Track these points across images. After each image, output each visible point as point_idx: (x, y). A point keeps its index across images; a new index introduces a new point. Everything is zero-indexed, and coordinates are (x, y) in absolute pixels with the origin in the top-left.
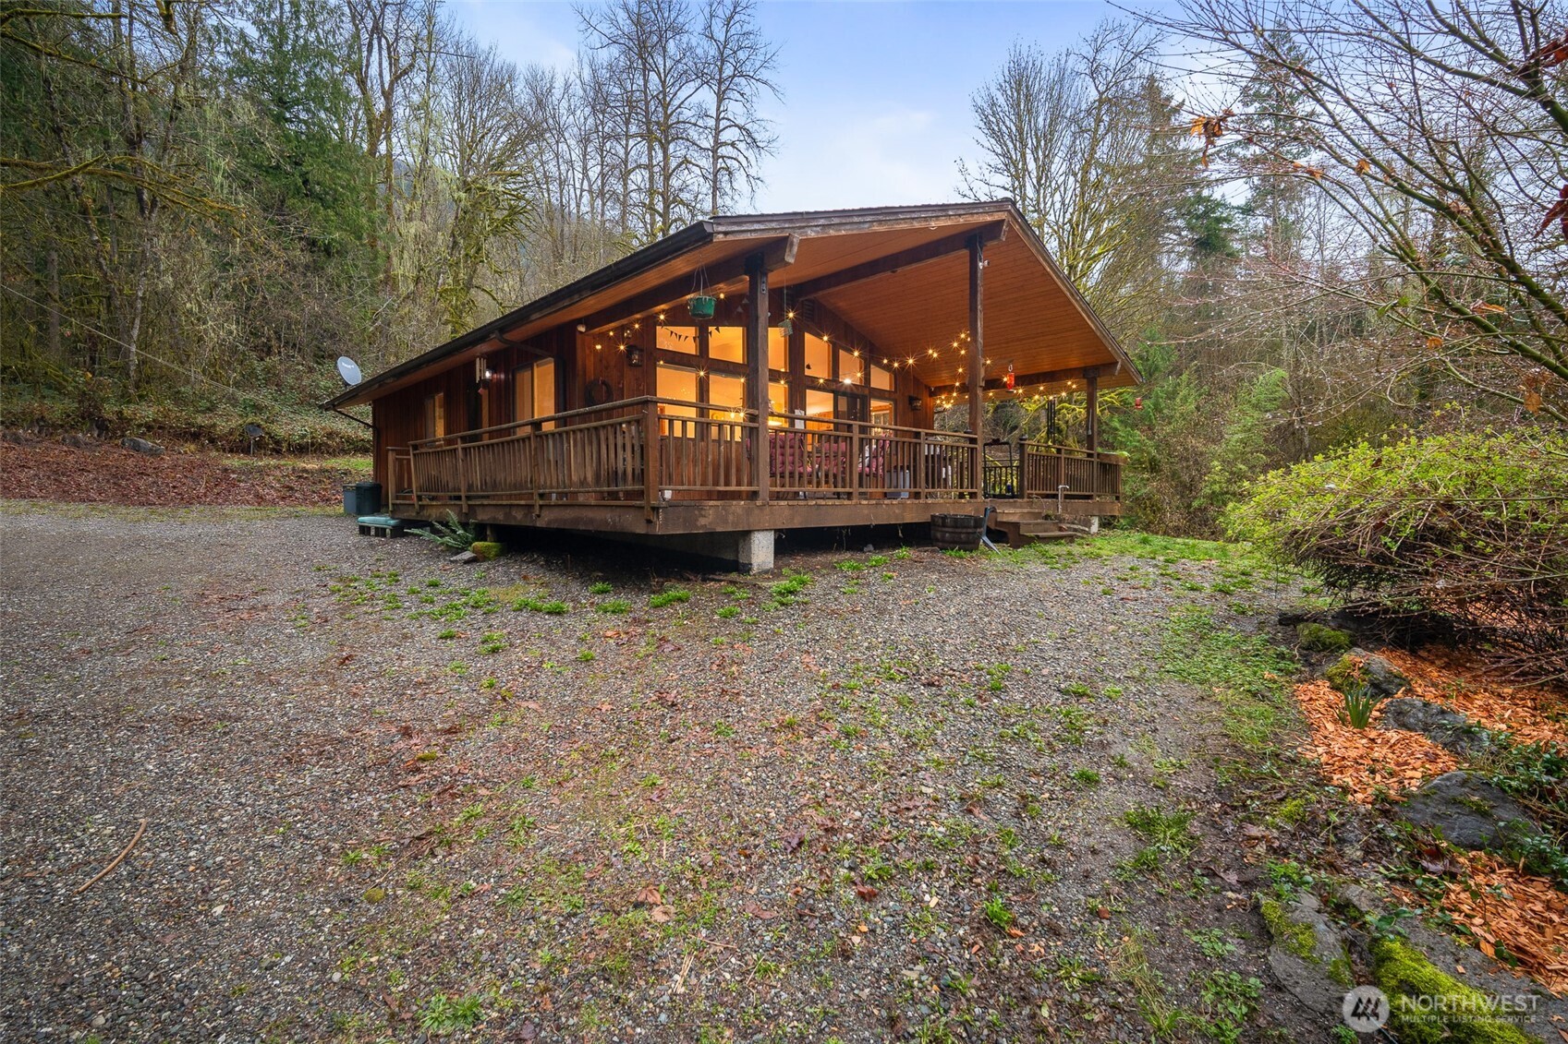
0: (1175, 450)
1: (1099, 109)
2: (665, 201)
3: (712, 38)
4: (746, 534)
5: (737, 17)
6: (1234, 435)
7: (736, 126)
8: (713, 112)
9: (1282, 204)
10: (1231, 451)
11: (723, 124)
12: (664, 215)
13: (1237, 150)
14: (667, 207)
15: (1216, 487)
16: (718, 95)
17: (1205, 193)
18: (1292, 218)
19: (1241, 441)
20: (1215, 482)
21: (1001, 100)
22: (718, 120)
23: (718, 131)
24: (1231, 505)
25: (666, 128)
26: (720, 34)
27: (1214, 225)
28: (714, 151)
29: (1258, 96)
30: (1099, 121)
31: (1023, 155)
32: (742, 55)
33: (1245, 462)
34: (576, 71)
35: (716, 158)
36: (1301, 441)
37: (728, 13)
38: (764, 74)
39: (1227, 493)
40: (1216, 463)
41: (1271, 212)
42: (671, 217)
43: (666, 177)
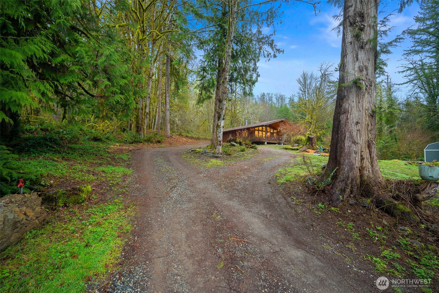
1: (322, 77)
14: (236, 95)
42: (237, 97)
43: (236, 89)
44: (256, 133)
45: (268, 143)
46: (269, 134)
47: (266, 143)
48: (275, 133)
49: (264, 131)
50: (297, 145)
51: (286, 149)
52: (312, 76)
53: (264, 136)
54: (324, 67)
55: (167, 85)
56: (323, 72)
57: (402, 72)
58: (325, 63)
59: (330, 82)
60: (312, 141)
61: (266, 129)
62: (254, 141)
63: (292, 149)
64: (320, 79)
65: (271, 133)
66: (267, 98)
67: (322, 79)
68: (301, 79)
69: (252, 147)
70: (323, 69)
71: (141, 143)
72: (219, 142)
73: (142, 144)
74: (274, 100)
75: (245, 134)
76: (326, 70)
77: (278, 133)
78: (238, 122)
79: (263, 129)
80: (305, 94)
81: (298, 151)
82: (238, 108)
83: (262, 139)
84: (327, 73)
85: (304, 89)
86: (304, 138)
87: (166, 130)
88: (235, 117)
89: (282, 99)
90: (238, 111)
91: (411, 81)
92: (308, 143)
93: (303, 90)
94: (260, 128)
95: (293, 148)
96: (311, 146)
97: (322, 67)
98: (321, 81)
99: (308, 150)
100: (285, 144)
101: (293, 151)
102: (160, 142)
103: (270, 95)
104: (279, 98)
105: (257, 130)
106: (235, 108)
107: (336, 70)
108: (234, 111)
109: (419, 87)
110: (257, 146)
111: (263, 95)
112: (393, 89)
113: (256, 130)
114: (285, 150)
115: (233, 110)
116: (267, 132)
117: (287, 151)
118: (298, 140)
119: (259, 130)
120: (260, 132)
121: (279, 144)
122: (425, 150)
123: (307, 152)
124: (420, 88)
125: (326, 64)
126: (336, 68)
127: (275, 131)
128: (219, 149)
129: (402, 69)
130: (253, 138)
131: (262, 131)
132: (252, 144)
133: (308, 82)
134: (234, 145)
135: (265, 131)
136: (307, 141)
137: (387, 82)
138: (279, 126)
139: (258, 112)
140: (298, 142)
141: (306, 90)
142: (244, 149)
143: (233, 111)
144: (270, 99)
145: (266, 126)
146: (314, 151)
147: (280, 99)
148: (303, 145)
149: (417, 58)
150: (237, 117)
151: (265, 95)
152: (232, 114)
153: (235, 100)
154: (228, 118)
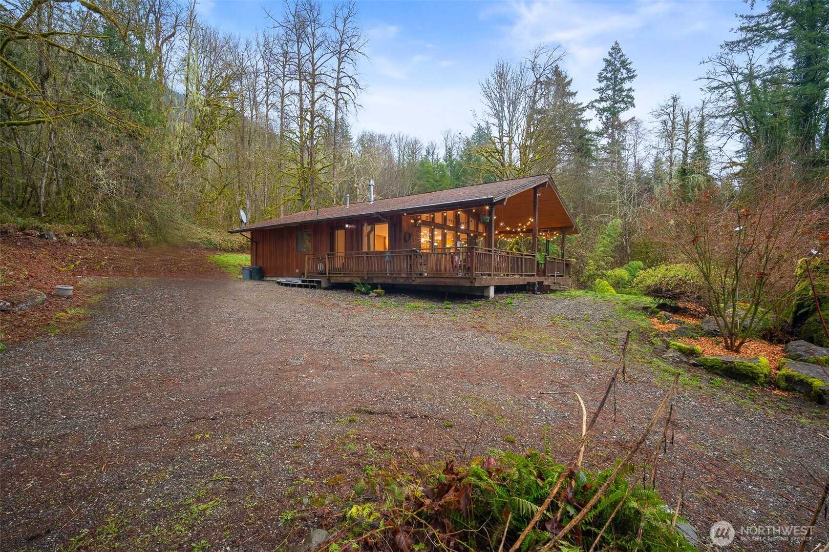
0: (573, 255)
1: (536, 86)
2: (312, 115)
3: (336, 28)
4: (488, 287)
5: (350, 19)
6: (600, 248)
7: (348, 76)
8: (336, 68)
9: (616, 132)
10: (598, 256)
11: (341, 75)
12: (311, 123)
13: (596, 104)
14: (313, 119)
15: (591, 272)
16: (339, 59)
17: (582, 126)
18: (621, 139)
19: (602, 251)
20: (590, 270)
21: (493, 82)
22: (339, 73)
23: (339, 79)
24: (598, 280)
25: (313, 76)
26: (340, 27)
27: (585, 143)
28: (337, 89)
29: (606, 78)
30: (536, 92)
31: (503, 110)
32: (354, 40)
33: (603, 261)
34: (254, 36)
35: (337, 93)
36: (626, 251)
37: (345, 16)
39: (595, 275)
40: (591, 261)
41: (611, 136)
42: (316, 124)
43: (313, 103)
82: (321, 156)
88: (312, 181)
90: (320, 166)
97: (536, 60)
98: (534, 97)
106: (310, 155)
108: (310, 163)
115: (306, 160)
129: (707, 84)
143: (306, 165)
144: (387, 149)
150: (318, 182)
152: (303, 172)
153: (312, 133)
154: (294, 182)
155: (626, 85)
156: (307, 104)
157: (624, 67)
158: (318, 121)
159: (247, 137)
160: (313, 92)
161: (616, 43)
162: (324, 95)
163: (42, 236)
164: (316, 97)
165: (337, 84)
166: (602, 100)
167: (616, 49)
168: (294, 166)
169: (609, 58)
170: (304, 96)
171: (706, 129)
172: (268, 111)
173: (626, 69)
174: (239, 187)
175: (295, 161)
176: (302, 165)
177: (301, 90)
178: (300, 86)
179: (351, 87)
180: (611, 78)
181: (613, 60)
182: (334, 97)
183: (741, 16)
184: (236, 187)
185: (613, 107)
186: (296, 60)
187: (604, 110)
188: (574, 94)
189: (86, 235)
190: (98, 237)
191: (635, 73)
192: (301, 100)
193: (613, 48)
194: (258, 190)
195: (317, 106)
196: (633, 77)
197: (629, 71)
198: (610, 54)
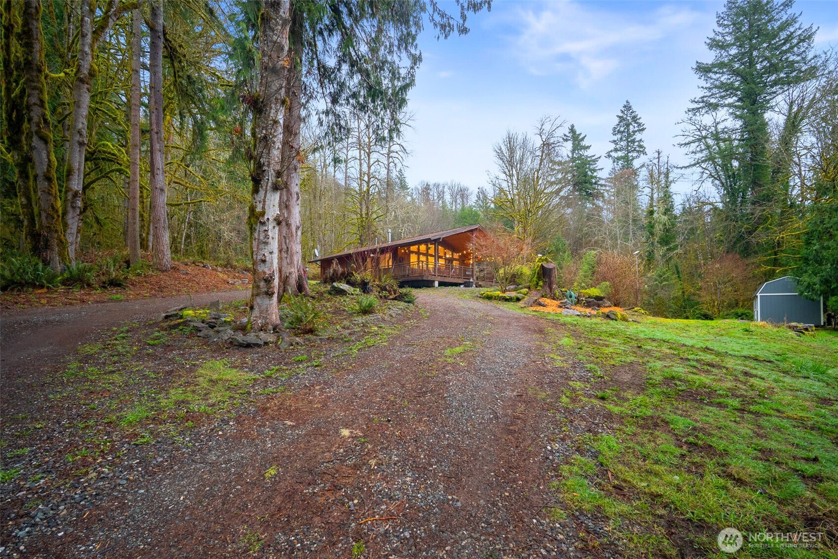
1: (543, 147)
2: (369, 176)
4: (434, 281)
7: (397, 144)
11: (392, 143)
12: (368, 183)
14: (369, 179)
16: (390, 132)
17: (595, 174)
28: (388, 155)
29: (619, 132)
33: (584, 282)
35: (389, 157)
38: (409, 123)
42: (371, 184)
43: (369, 167)
44: (413, 258)
45: (441, 284)
46: (442, 262)
47: (436, 284)
48: (456, 260)
49: (431, 255)
50: (512, 287)
51: (489, 298)
52: (524, 145)
53: (431, 266)
54: (547, 127)
55: (154, 117)
56: (544, 137)
57: (686, 144)
58: (548, 120)
59: (554, 163)
60: (550, 278)
61: (436, 250)
62: (406, 279)
63: (506, 300)
64: (539, 153)
65: (446, 259)
66: (434, 193)
67: (543, 152)
68: (504, 149)
69: (400, 298)
70: (544, 132)
71: (42, 287)
72: (262, 284)
73: (45, 290)
74: (448, 197)
75: (387, 261)
76: (551, 134)
77: (463, 259)
78: (373, 237)
79: (428, 249)
80: (512, 180)
81: (521, 304)
82: (376, 208)
83: (427, 274)
84: (552, 141)
85: (509, 171)
86: (526, 270)
87: (157, 251)
88: (369, 228)
89: (462, 196)
90: (374, 216)
91: (697, 163)
92: (541, 283)
93: (508, 173)
94: (423, 248)
95: (507, 295)
96: (548, 290)
97: (543, 127)
98: (542, 156)
99: (542, 300)
100: (480, 286)
101: (510, 305)
102: (119, 285)
103: (441, 188)
104: (457, 194)
105: (416, 253)
106: (367, 207)
107: (565, 138)
108: (367, 214)
109: (711, 175)
110: (414, 292)
111: (427, 188)
112: (672, 176)
113: (413, 252)
114: (486, 301)
115: (364, 212)
116: (437, 257)
117: (494, 303)
118: (514, 276)
119: (418, 253)
120: (423, 258)
121: (467, 285)
122: (758, 295)
123: (540, 305)
124: (713, 176)
125: (552, 122)
126: (565, 135)
127: (456, 256)
128: (265, 312)
129: (683, 140)
130: (405, 270)
131: (427, 255)
132: (401, 286)
133: (518, 154)
134: (342, 292)
135: (434, 256)
136: (539, 278)
137: (657, 163)
138: (469, 240)
139: (416, 217)
140: (514, 279)
141: (514, 172)
142: (370, 305)
143: (364, 216)
144: (441, 195)
145: (436, 242)
146: (557, 303)
147: (458, 197)
148: (529, 288)
149: (707, 119)
150: (374, 229)
151: (431, 187)
152: (362, 221)
153: (368, 190)
154: (353, 229)
155: (638, 136)
156: (365, 168)
157: (635, 122)
158: (373, 181)
159: (318, 194)
160: (369, 159)
161: (627, 102)
162: (378, 161)
163: (204, 267)
164: (371, 162)
165: (389, 151)
166: (616, 150)
167: (628, 107)
168: (355, 217)
169: (621, 115)
170: (362, 161)
171: (671, 179)
172: (335, 172)
173: (637, 123)
174: (312, 234)
175: (355, 213)
176: (361, 215)
177: (360, 156)
178: (360, 153)
179: (399, 152)
180: (623, 132)
181: (625, 116)
182: (386, 162)
183: (702, 87)
184: (309, 234)
185: (627, 156)
186: (357, 134)
187: (618, 159)
188: (588, 147)
189: (225, 266)
190: (232, 268)
191: (644, 127)
192: (361, 164)
193: (625, 106)
194: (327, 236)
195: (373, 168)
196: (643, 130)
197: (639, 124)
198: (622, 112)
